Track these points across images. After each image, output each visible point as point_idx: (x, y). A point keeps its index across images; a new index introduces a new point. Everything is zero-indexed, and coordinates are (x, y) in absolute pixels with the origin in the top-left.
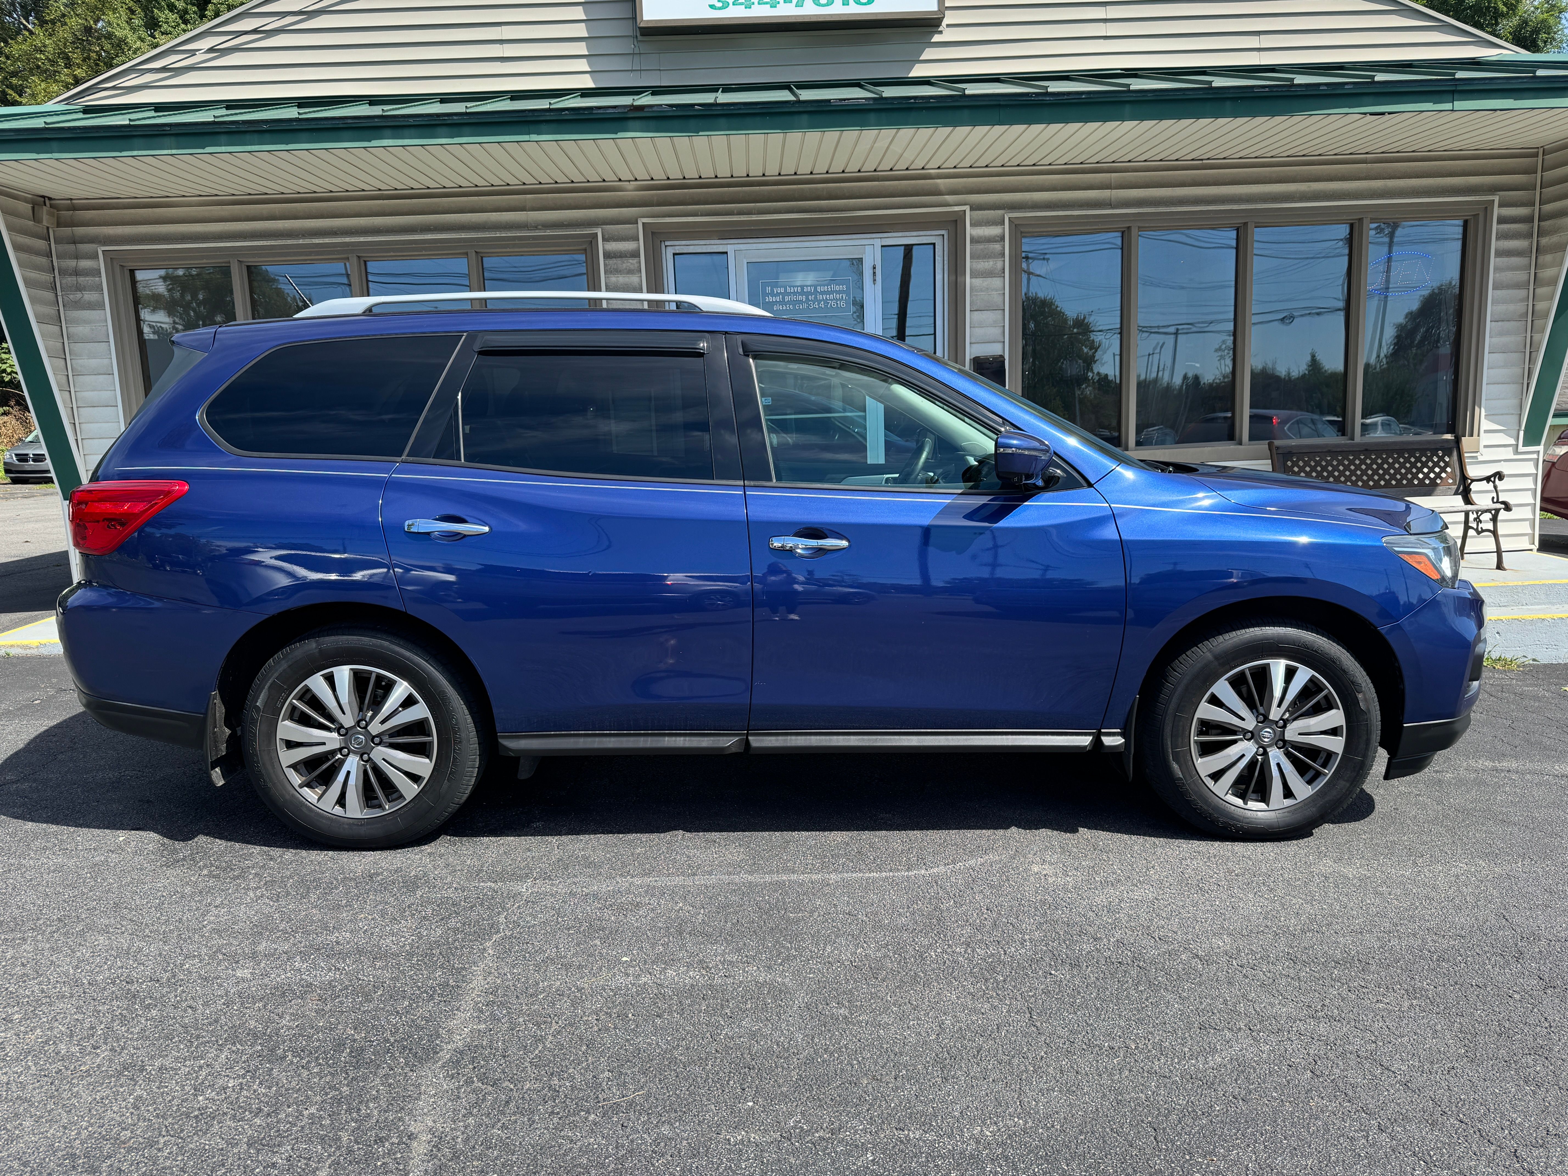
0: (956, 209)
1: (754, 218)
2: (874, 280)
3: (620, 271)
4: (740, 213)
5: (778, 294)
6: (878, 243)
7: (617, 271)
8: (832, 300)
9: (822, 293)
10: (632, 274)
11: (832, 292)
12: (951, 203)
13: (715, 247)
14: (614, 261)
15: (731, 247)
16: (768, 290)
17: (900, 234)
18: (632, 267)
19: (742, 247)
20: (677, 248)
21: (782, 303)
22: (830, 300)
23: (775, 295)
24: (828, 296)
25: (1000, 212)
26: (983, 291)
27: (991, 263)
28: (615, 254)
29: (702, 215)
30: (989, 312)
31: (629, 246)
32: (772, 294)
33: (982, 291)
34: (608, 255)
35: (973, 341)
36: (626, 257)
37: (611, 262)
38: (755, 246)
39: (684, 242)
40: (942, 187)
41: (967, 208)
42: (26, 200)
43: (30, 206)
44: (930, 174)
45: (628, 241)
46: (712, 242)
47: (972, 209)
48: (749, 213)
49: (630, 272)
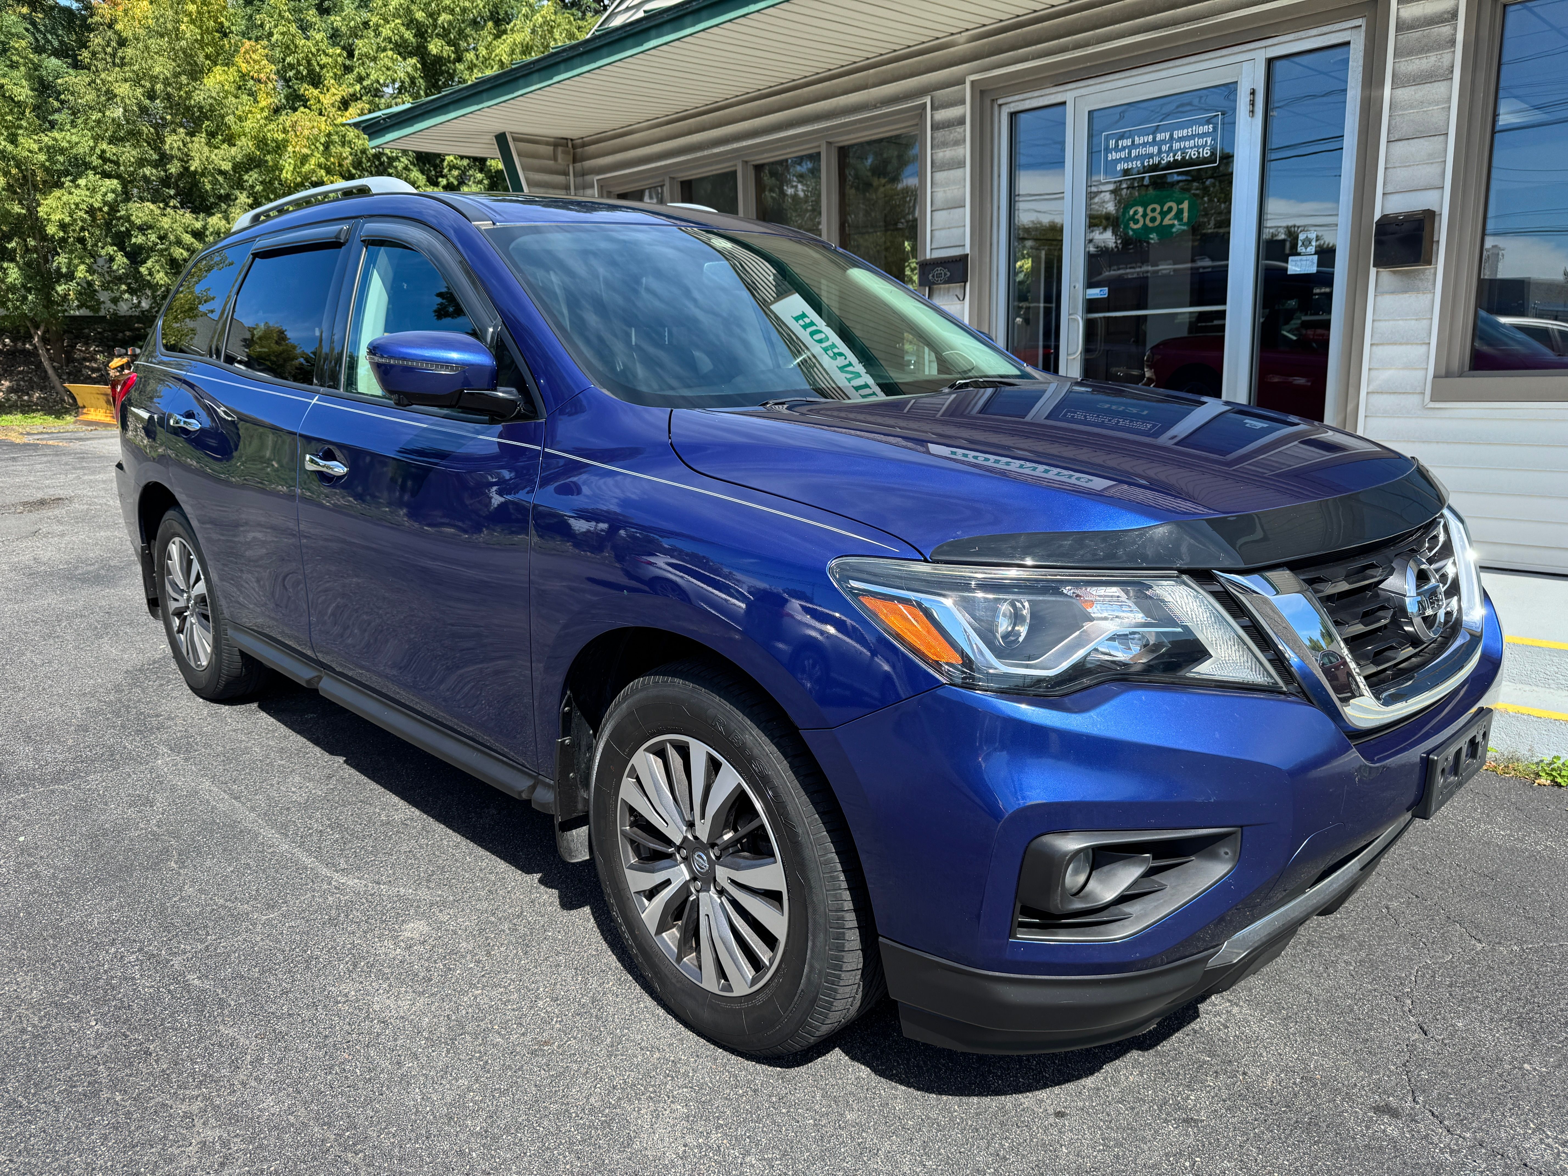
1: (1090, 50)
2: (1252, 112)
3: (947, 144)
4: (1076, 47)
5: (1124, 148)
6: (1262, 55)
7: (944, 144)
8: (1192, 148)
9: (1180, 139)
10: (959, 145)
11: (1193, 137)
13: (1053, 96)
14: (940, 134)
15: (1068, 94)
16: (1112, 143)
17: (1294, 36)
18: (957, 137)
19: (1083, 91)
20: (1012, 105)
21: (1128, 159)
22: (1190, 148)
23: (1120, 151)
24: (1187, 143)
26: (1414, 108)
27: (1433, 59)
28: (943, 123)
29: (1033, 59)
30: (1422, 140)
31: (956, 112)
32: (1117, 149)
33: (1412, 107)
34: (935, 127)
35: (1389, 189)
36: (953, 125)
37: (938, 135)
38: (1098, 88)
39: (1016, 98)
42: (547, 144)
43: (552, 148)
45: (954, 106)
46: (1047, 91)
49: (955, 143)
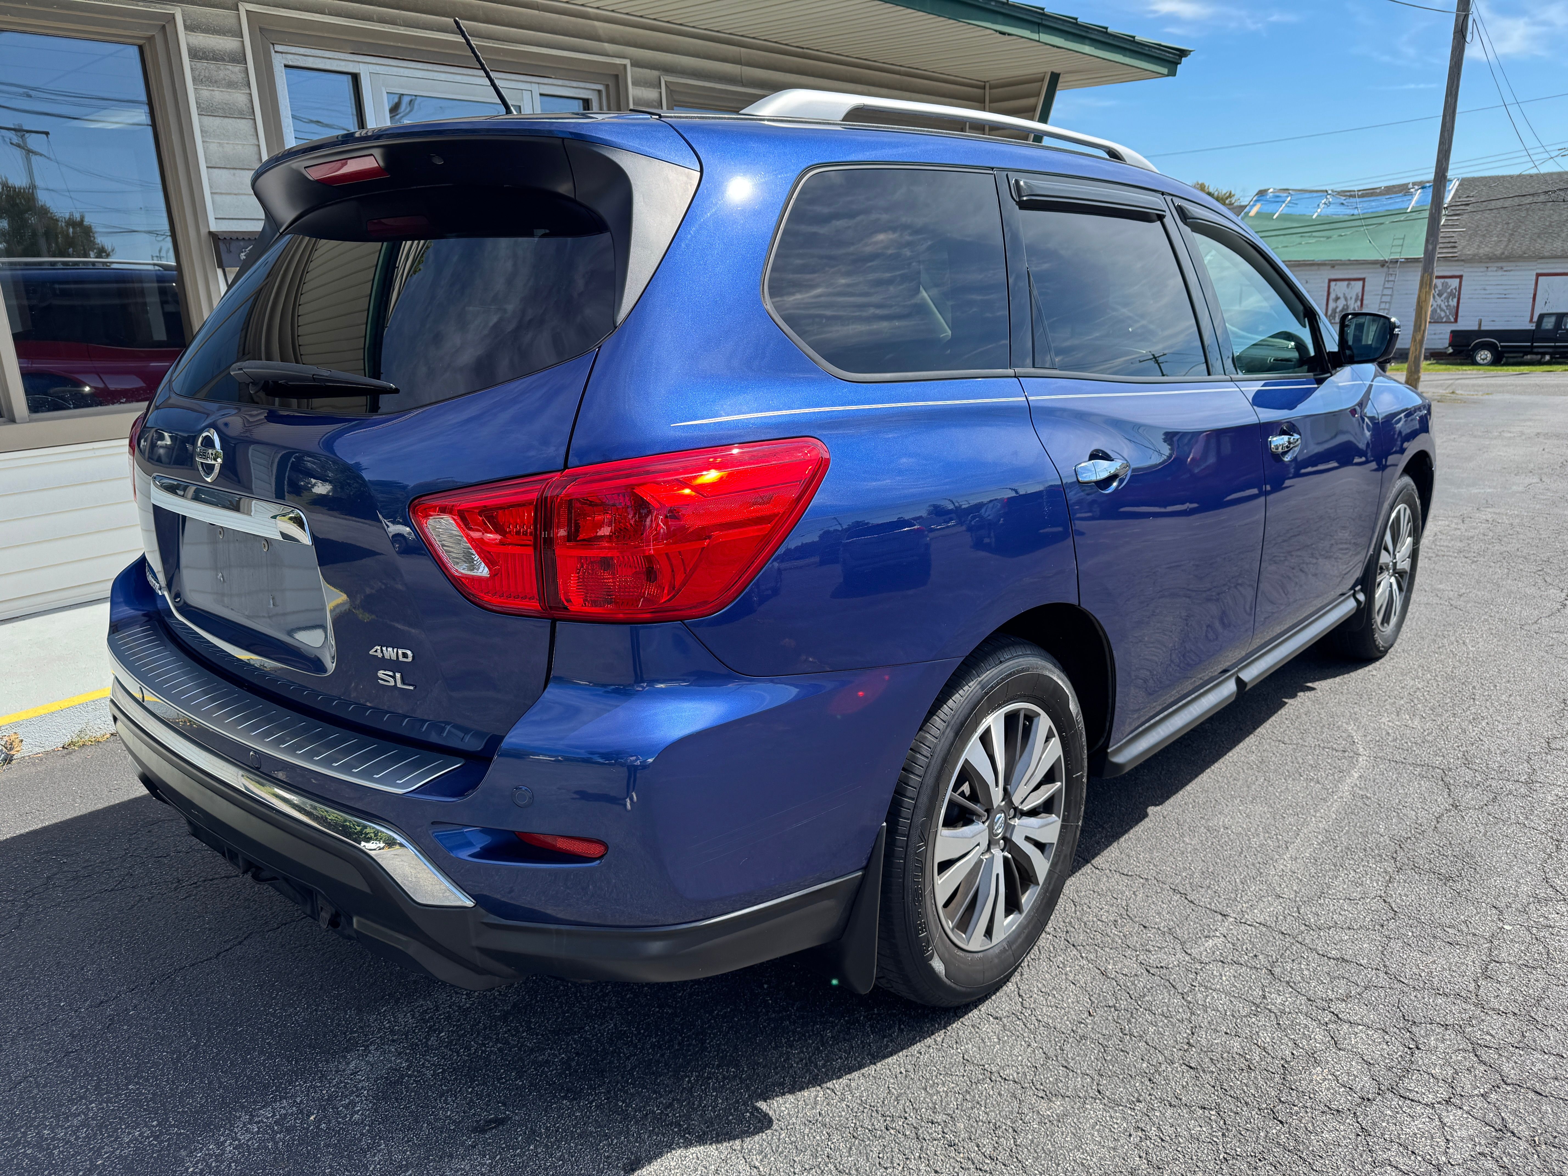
0: (618, 61)
3: (216, 82)
4: (382, 20)
6: (537, 90)
7: (212, 82)
10: (236, 88)
12: (611, 53)
13: (343, 63)
14: (204, 64)
15: (366, 67)
17: (560, 82)
18: (234, 78)
19: (378, 69)
20: (288, 56)
25: (656, 73)
28: (204, 53)
31: (228, 44)
34: (195, 54)
36: (223, 60)
37: (199, 65)
38: (395, 71)
39: (298, 50)
40: (601, 32)
41: (627, 62)
44: (588, 12)
45: (224, 35)
46: (341, 55)
47: (632, 65)
48: (393, 22)
49: (231, 85)
